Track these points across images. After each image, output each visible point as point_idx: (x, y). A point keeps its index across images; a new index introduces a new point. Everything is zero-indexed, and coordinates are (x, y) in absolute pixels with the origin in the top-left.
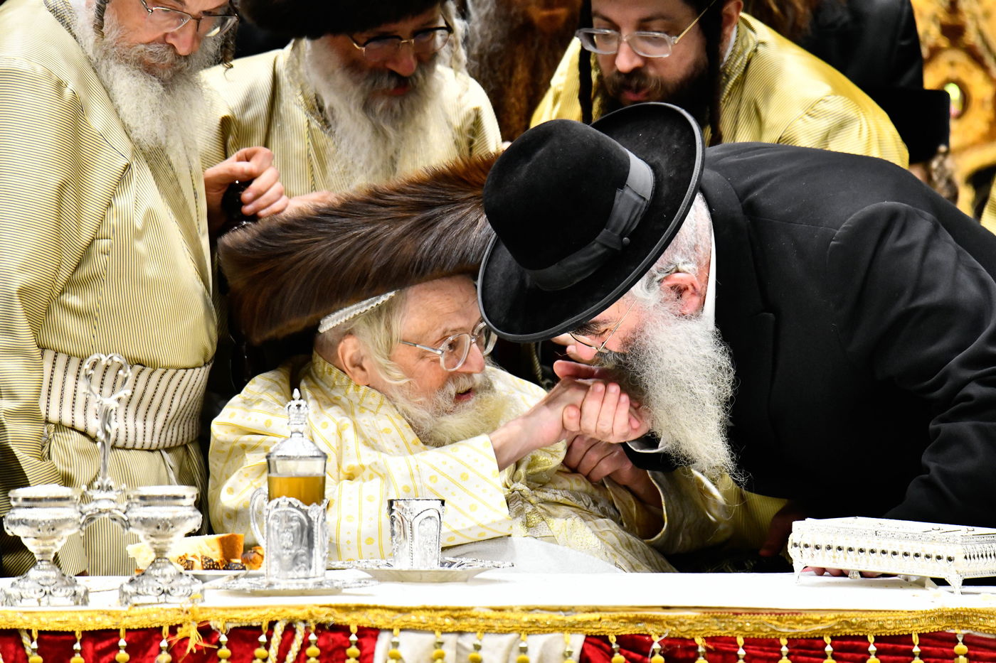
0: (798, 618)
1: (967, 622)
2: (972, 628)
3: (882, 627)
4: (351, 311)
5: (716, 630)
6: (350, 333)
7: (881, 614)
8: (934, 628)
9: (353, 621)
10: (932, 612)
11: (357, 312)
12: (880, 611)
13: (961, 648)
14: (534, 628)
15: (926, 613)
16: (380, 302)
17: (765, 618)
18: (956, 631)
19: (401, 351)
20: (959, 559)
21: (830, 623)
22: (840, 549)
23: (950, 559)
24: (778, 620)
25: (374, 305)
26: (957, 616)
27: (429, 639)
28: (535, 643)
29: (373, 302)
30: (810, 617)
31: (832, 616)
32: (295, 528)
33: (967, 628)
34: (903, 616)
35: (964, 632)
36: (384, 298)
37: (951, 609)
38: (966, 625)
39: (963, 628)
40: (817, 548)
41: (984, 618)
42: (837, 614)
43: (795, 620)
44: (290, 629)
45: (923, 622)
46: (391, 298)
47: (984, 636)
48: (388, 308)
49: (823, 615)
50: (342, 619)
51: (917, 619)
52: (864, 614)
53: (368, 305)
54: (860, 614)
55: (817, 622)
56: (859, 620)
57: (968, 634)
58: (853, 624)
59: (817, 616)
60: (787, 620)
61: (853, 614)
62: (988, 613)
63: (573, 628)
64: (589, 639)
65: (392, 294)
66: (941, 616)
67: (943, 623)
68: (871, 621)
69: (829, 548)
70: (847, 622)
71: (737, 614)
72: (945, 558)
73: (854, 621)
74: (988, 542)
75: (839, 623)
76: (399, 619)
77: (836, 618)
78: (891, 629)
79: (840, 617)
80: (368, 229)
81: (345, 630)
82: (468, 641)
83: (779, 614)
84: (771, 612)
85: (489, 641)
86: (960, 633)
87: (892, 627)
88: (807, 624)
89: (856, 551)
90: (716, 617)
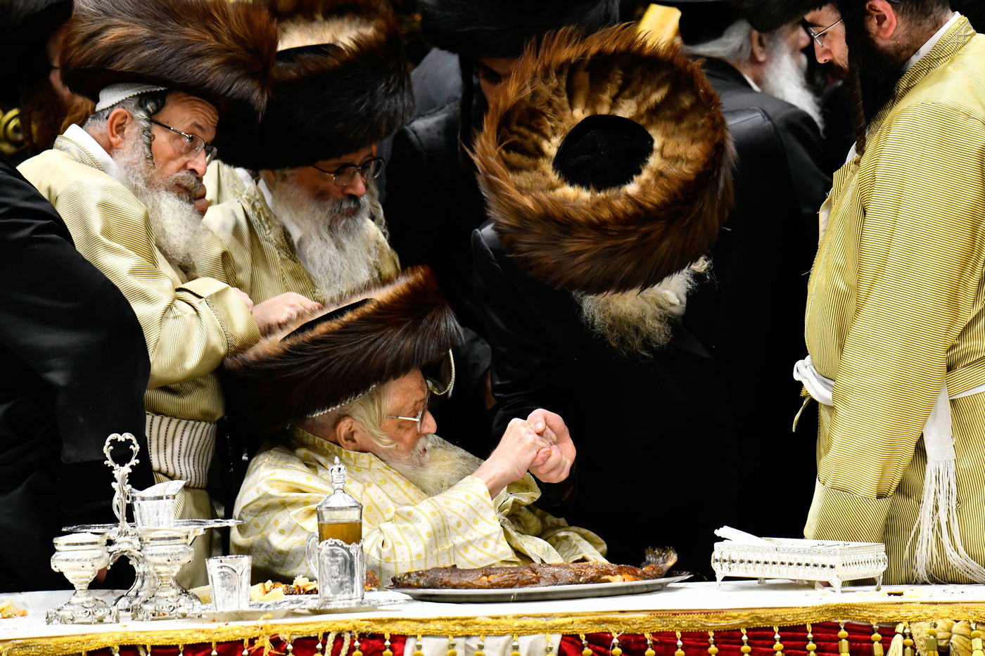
0: (721, 615)
1: (847, 614)
2: (851, 618)
3: (785, 620)
5: (659, 627)
6: (348, 416)
7: (782, 610)
8: (823, 619)
9: (387, 630)
10: (820, 607)
12: (782, 608)
13: (843, 633)
14: (523, 631)
15: (816, 608)
17: (696, 617)
18: (839, 620)
19: (386, 423)
20: (839, 566)
21: (744, 618)
22: (751, 562)
23: (832, 567)
24: (706, 618)
26: (838, 610)
27: (445, 642)
28: (524, 642)
30: (730, 614)
31: (746, 613)
32: (340, 562)
33: (847, 618)
34: (799, 611)
35: (845, 621)
38: (845, 616)
39: (844, 618)
40: (733, 562)
41: (859, 610)
42: (750, 611)
43: (719, 617)
44: (339, 638)
45: (814, 615)
47: (860, 624)
49: (740, 613)
50: (379, 629)
51: (809, 613)
52: (770, 611)
54: (767, 611)
55: (735, 618)
56: (766, 615)
57: (848, 622)
58: (762, 619)
59: (735, 614)
60: (713, 617)
61: (762, 611)
62: (862, 606)
63: (553, 629)
64: (565, 638)
66: (827, 610)
67: (829, 615)
68: (776, 616)
69: (742, 562)
70: (758, 617)
71: (675, 614)
72: (828, 566)
73: (763, 616)
74: (860, 552)
75: (752, 618)
76: (421, 628)
77: (749, 615)
78: (790, 621)
79: (752, 614)
81: (381, 637)
82: (474, 643)
83: (707, 613)
84: (701, 612)
85: (489, 642)
86: (842, 622)
88: (728, 620)
89: (763, 563)
90: (659, 617)
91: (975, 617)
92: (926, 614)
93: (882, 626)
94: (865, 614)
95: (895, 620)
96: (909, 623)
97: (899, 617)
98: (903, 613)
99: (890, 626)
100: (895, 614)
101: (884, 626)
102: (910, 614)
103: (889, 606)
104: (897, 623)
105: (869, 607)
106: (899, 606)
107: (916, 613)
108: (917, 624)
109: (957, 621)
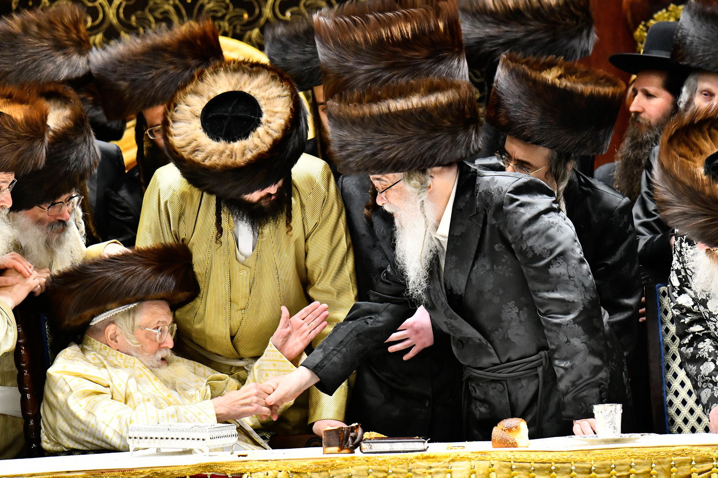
0: (132, 472)
1: (212, 469)
2: (214, 471)
3: (172, 474)
4: (115, 311)
6: (113, 323)
7: (171, 468)
8: (197, 472)
10: (196, 465)
11: (117, 312)
12: (171, 466)
15: (193, 466)
16: (129, 308)
17: (116, 473)
18: (207, 473)
19: (138, 331)
20: (208, 439)
21: (147, 474)
22: (151, 438)
23: (203, 440)
24: (123, 474)
25: (126, 309)
26: (207, 466)
29: (126, 308)
30: (138, 471)
31: (148, 470)
33: (212, 472)
34: (182, 468)
35: (211, 473)
36: (132, 306)
37: (204, 463)
38: (211, 470)
39: (210, 472)
40: (141, 438)
41: (220, 466)
42: (151, 469)
43: (131, 473)
45: (192, 470)
46: (135, 306)
47: (220, 475)
48: (134, 311)
49: (144, 470)
51: (189, 469)
52: (164, 468)
53: (123, 309)
54: (162, 468)
55: (141, 474)
56: (161, 471)
57: (213, 474)
58: (158, 474)
59: (141, 471)
60: (127, 474)
61: (159, 469)
62: (221, 464)
65: (136, 304)
66: (200, 467)
67: (201, 470)
68: (167, 471)
69: (146, 438)
70: (156, 473)
71: (103, 473)
72: (201, 439)
73: (159, 472)
74: (221, 430)
75: (152, 474)
77: (150, 471)
79: (152, 470)
80: (134, 268)
84: (119, 470)
86: (209, 474)
87: (177, 473)
88: (136, 475)
89: (159, 439)
90: (92, 475)
91: (291, 469)
92: (261, 467)
93: (233, 476)
94: (224, 469)
95: (242, 471)
96: (251, 473)
97: (245, 470)
98: (247, 468)
99: (239, 476)
100: (242, 468)
101: (235, 476)
102: (251, 468)
103: (238, 463)
104: (243, 474)
105: (226, 464)
106: (244, 463)
107: (255, 467)
108: (256, 474)
109: (280, 471)
